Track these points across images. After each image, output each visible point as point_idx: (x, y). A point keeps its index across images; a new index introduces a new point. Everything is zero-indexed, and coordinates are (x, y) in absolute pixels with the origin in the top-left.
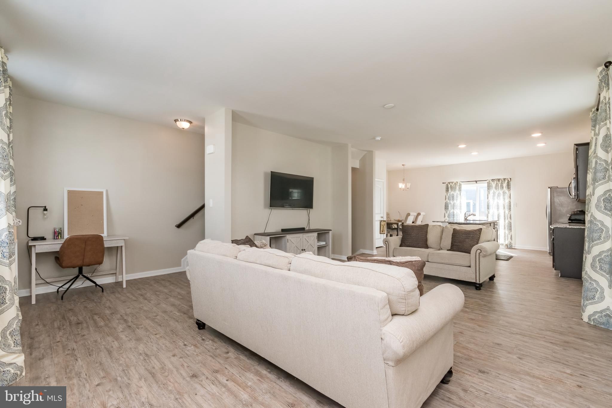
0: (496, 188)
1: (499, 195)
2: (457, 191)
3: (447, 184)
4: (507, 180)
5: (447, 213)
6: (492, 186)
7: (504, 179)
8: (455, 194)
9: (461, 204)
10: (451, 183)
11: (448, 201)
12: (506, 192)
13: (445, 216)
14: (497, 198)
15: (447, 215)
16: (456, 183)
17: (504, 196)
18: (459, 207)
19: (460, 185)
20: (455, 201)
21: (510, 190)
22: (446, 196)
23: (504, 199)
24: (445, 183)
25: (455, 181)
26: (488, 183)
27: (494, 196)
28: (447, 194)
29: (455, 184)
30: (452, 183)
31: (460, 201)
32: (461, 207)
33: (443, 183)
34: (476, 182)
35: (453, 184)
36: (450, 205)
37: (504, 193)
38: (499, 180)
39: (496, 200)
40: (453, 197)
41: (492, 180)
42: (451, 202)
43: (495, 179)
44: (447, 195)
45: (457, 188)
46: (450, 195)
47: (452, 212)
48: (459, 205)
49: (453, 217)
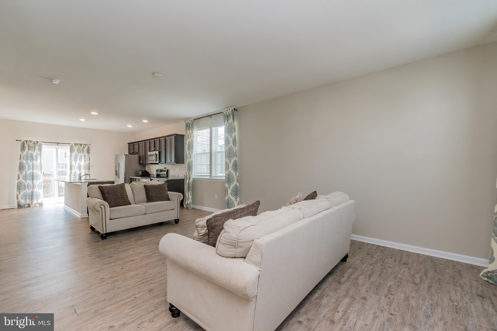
0: (78, 152)
1: (81, 158)
2: (37, 151)
3: (23, 142)
4: (88, 146)
5: (21, 174)
6: (74, 149)
7: (86, 145)
8: (34, 154)
9: (41, 164)
11: (25, 161)
12: (86, 156)
13: (19, 178)
14: (79, 160)
15: (21, 176)
16: (36, 143)
17: (85, 158)
18: (39, 168)
19: (40, 145)
20: (35, 162)
21: (90, 154)
22: (21, 155)
23: (85, 161)
24: (21, 141)
25: (34, 140)
26: (70, 146)
27: (76, 158)
28: (23, 153)
29: (34, 143)
30: (30, 142)
31: (41, 162)
32: (41, 167)
33: (18, 141)
34: (58, 143)
35: (32, 143)
36: (27, 166)
37: (85, 156)
38: (81, 145)
39: (78, 162)
40: (32, 157)
41: (75, 144)
42: (29, 162)
43: (77, 144)
45: (37, 147)
46: (27, 154)
47: (30, 173)
48: (39, 166)
49: (31, 178)
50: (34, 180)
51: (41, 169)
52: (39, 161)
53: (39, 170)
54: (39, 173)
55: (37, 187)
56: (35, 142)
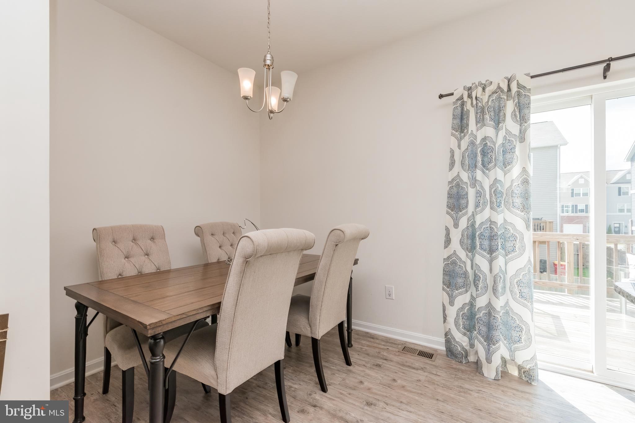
3: (461, 98)
5: (456, 225)
9: (526, 183)
10: (480, 89)
11: (465, 176)
13: (448, 242)
15: (456, 236)
16: (504, 87)
18: (518, 201)
22: (452, 152)
24: (452, 94)
28: (459, 140)
32: (526, 196)
33: (441, 96)
34: (607, 63)
35: (489, 90)
36: (471, 193)
42: (479, 178)
44: (459, 147)
45: (510, 107)
46: (472, 143)
47: (482, 223)
48: (518, 191)
49: (486, 243)
50: (496, 258)
51: (525, 208)
52: (516, 171)
53: (519, 212)
54: (520, 224)
55: (511, 291)
56: (501, 85)
